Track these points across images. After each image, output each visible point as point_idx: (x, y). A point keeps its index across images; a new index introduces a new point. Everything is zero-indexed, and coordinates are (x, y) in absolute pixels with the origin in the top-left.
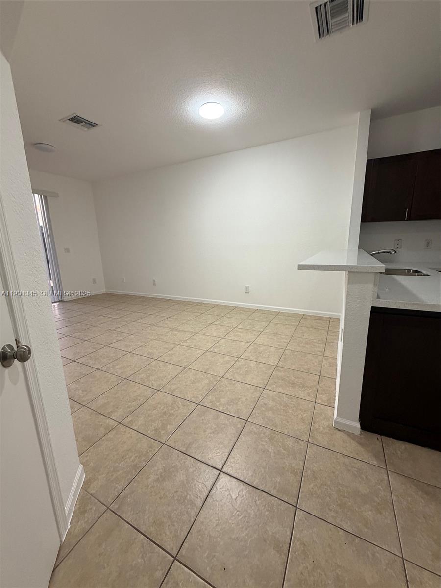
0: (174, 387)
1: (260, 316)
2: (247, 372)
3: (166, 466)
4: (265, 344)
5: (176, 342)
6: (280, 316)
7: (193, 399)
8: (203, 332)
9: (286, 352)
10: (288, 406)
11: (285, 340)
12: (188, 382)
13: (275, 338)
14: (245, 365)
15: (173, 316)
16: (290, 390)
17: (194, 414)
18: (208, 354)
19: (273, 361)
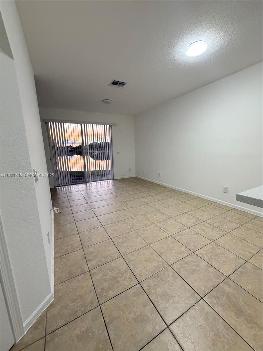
0: (133, 258)
1: (233, 216)
2: (194, 270)
3: (89, 327)
4: (226, 247)
5: (153, 221)
6: (256, 221)
7: (138, 276)
8: (177, 218)
9: (247, 265)
10: (220, 338)
11: (250, 250)
12: (143, 258)
13: (240, 244)
14: (195, 262)
15: (162, 200)
16: (231, 317)
17: (131, 291)
18: (170, 238)
19: (227, 270)
